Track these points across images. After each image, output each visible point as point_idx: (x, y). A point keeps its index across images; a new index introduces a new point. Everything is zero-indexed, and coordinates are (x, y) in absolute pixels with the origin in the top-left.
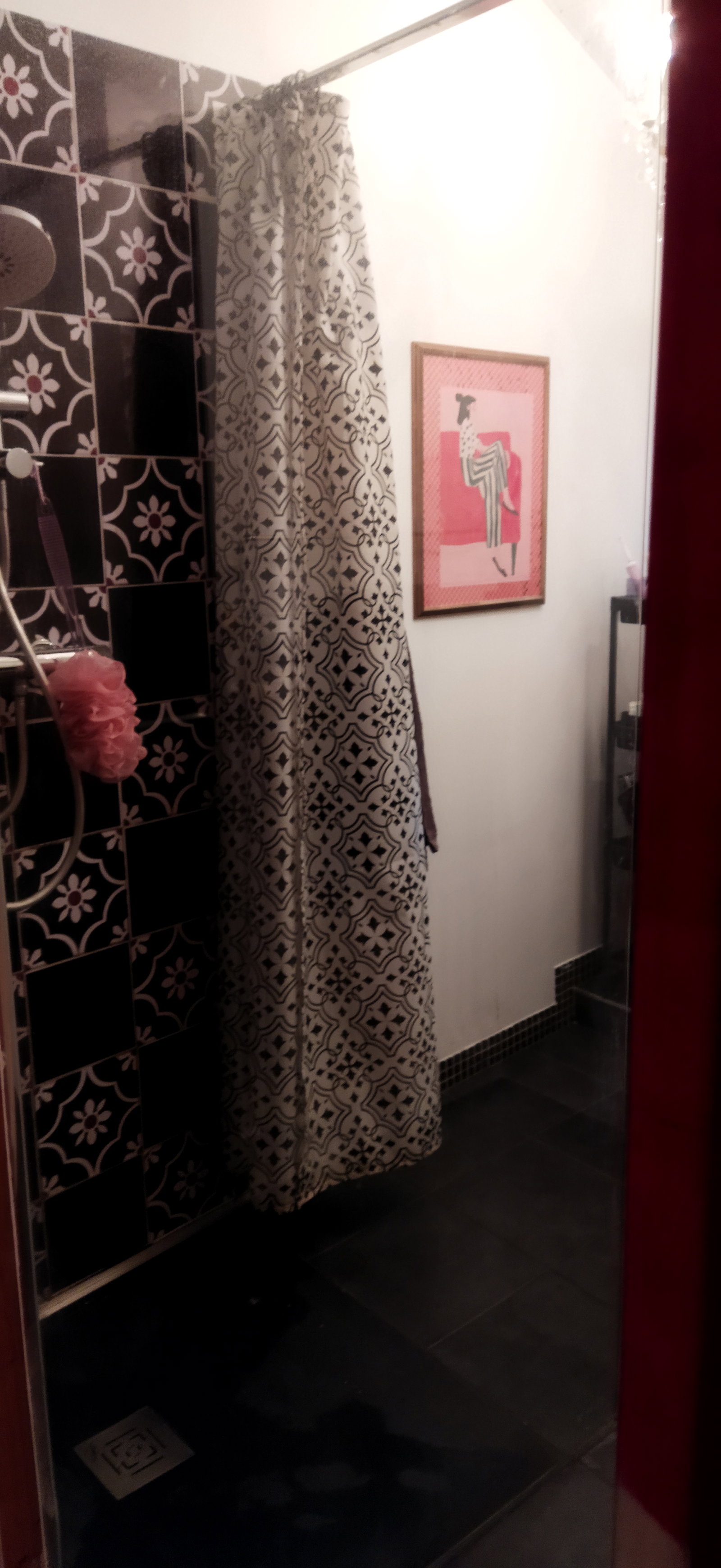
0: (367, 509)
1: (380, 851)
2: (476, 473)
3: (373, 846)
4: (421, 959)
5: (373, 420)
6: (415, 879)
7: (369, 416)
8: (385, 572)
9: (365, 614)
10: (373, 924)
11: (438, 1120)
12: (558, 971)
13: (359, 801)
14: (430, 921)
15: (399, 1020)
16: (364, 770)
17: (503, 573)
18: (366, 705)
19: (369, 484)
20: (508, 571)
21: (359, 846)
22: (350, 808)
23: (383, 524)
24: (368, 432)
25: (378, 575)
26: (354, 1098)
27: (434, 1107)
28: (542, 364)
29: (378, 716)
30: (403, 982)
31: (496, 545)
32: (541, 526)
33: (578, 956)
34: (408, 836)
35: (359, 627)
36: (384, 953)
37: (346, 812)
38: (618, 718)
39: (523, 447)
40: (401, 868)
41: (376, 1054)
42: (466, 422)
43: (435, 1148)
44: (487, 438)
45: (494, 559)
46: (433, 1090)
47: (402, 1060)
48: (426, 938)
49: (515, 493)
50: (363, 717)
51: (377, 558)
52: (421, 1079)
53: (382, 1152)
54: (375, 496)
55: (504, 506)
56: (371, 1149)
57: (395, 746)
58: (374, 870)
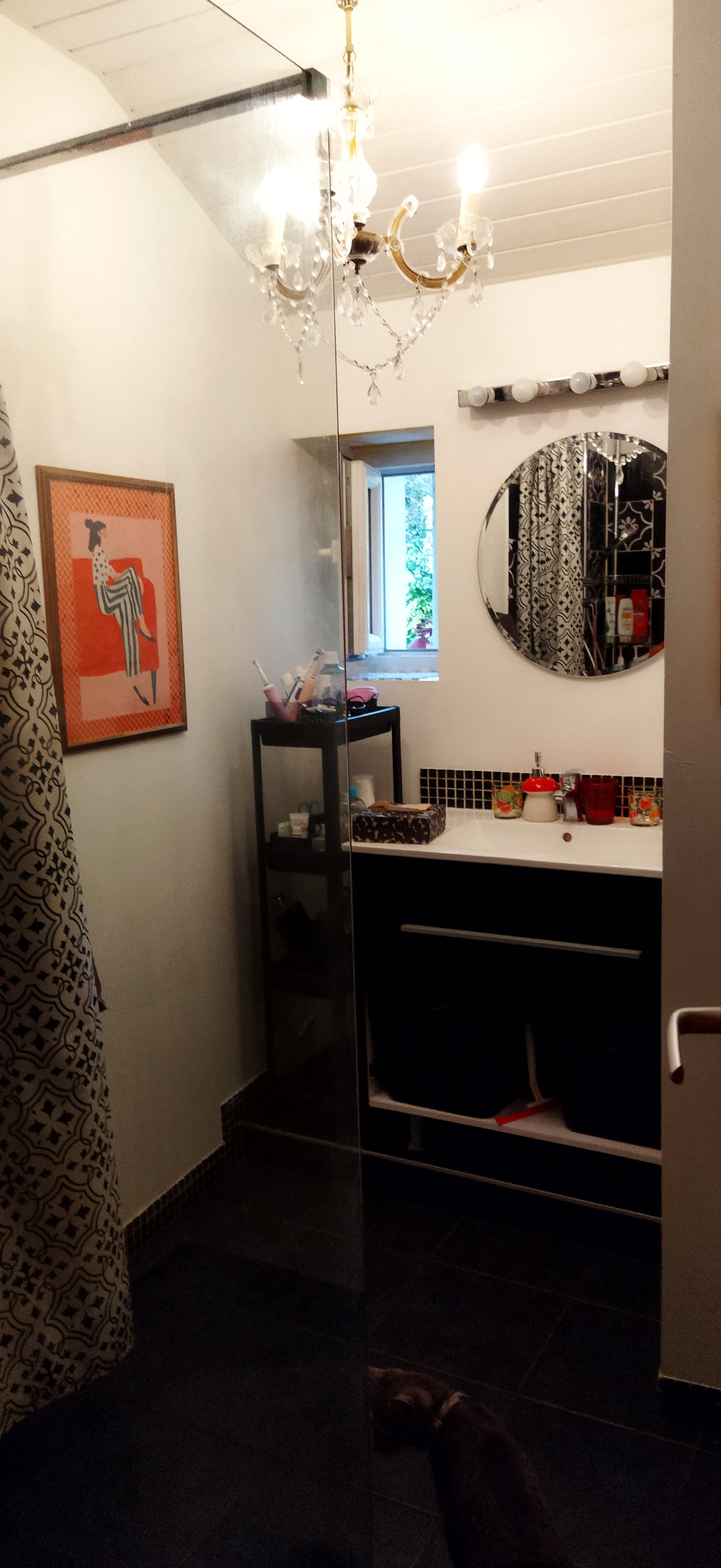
0: (17, 649)
1: (53, 1024)
2: (110, 601)
3: (44, 1019)
4: (103, 1136)
5: (17, 553)
6: (92, 1047)
7: (12, 548)
8: (41, 715)
9: (22, 763)
10: (48, 1108)
11: (130, 1314)
12: (224, 1108)
13: (25, 971)
14: (110, 1093)
15: (83, 1212)
16: (30, 936)
17: (147, 703)
18: (28, 863)
19: (18, 622)
20: (150, 700)
21: (28, 1022)
22: (15, 980)
23: (35, 664)
24: (12, 565)
25: (34, 719)
26: (35, 1313)
27: (125, 1302)
28: (168, 490)
29: (43, 873)
30: (85, 1168)
31: (136, 673)
32: (177, 651)
33: (241, 1089)
34: (82, 1002)
35: (15, 777)
36: (63, 1139)
37: (10, 985)
38: (268, 839)
39: (154, 572)
40: (77, 1039)
41: (59, 1256)
42: (97, 549)
43: (129, 1347)
44: (119, 565)
45: (135, 688)
46: (124, 1282)
47: (88, 1258)
48: (107, 1111)
49: (151, 621)
50: (26, 876)
51: (31, 701)
52: (110, 1273)
53: (72, 1369)
54: (25, 635)
55: (141, 633)
56: (59, 1368)
57: (63, 905)
58: (46, 1047)
